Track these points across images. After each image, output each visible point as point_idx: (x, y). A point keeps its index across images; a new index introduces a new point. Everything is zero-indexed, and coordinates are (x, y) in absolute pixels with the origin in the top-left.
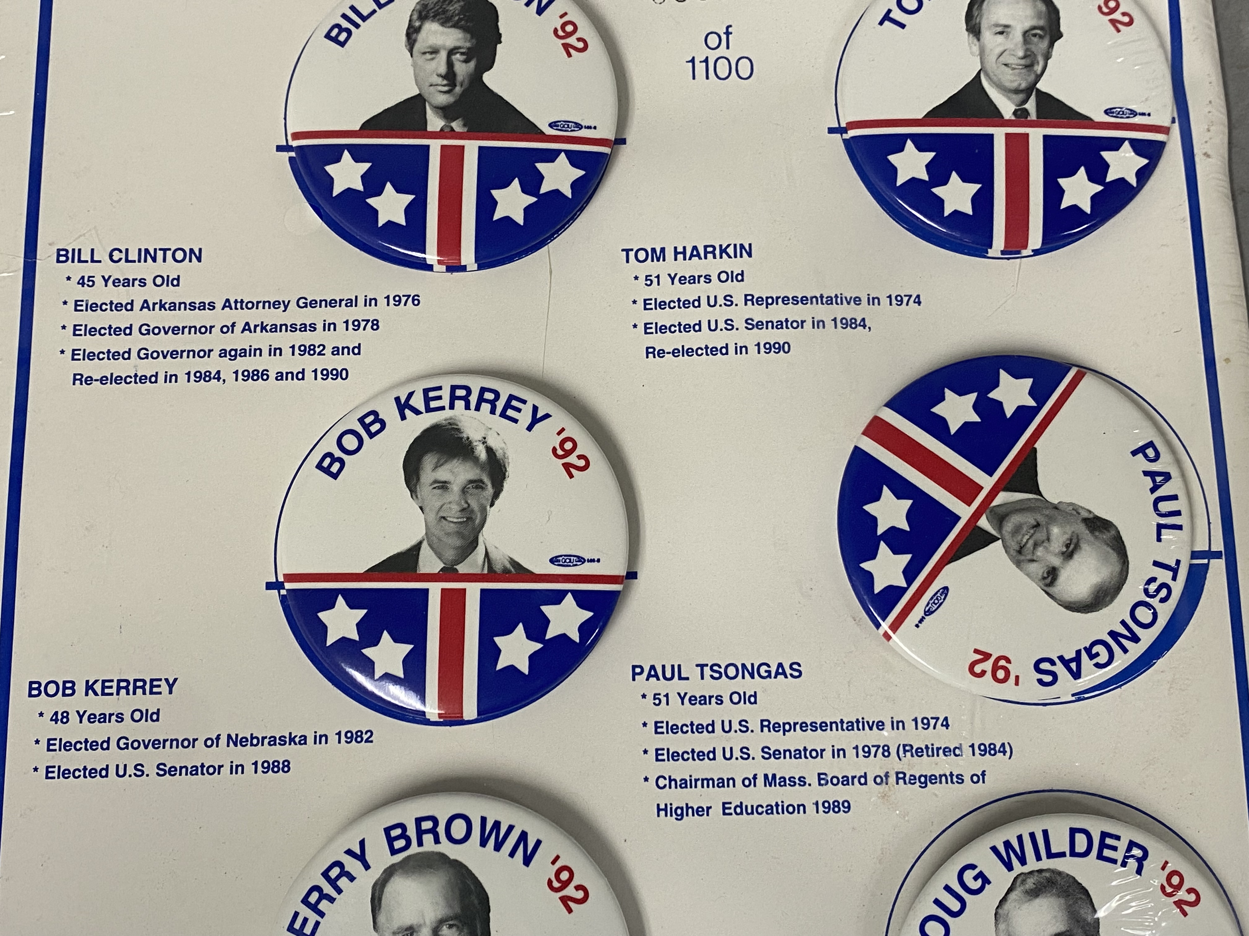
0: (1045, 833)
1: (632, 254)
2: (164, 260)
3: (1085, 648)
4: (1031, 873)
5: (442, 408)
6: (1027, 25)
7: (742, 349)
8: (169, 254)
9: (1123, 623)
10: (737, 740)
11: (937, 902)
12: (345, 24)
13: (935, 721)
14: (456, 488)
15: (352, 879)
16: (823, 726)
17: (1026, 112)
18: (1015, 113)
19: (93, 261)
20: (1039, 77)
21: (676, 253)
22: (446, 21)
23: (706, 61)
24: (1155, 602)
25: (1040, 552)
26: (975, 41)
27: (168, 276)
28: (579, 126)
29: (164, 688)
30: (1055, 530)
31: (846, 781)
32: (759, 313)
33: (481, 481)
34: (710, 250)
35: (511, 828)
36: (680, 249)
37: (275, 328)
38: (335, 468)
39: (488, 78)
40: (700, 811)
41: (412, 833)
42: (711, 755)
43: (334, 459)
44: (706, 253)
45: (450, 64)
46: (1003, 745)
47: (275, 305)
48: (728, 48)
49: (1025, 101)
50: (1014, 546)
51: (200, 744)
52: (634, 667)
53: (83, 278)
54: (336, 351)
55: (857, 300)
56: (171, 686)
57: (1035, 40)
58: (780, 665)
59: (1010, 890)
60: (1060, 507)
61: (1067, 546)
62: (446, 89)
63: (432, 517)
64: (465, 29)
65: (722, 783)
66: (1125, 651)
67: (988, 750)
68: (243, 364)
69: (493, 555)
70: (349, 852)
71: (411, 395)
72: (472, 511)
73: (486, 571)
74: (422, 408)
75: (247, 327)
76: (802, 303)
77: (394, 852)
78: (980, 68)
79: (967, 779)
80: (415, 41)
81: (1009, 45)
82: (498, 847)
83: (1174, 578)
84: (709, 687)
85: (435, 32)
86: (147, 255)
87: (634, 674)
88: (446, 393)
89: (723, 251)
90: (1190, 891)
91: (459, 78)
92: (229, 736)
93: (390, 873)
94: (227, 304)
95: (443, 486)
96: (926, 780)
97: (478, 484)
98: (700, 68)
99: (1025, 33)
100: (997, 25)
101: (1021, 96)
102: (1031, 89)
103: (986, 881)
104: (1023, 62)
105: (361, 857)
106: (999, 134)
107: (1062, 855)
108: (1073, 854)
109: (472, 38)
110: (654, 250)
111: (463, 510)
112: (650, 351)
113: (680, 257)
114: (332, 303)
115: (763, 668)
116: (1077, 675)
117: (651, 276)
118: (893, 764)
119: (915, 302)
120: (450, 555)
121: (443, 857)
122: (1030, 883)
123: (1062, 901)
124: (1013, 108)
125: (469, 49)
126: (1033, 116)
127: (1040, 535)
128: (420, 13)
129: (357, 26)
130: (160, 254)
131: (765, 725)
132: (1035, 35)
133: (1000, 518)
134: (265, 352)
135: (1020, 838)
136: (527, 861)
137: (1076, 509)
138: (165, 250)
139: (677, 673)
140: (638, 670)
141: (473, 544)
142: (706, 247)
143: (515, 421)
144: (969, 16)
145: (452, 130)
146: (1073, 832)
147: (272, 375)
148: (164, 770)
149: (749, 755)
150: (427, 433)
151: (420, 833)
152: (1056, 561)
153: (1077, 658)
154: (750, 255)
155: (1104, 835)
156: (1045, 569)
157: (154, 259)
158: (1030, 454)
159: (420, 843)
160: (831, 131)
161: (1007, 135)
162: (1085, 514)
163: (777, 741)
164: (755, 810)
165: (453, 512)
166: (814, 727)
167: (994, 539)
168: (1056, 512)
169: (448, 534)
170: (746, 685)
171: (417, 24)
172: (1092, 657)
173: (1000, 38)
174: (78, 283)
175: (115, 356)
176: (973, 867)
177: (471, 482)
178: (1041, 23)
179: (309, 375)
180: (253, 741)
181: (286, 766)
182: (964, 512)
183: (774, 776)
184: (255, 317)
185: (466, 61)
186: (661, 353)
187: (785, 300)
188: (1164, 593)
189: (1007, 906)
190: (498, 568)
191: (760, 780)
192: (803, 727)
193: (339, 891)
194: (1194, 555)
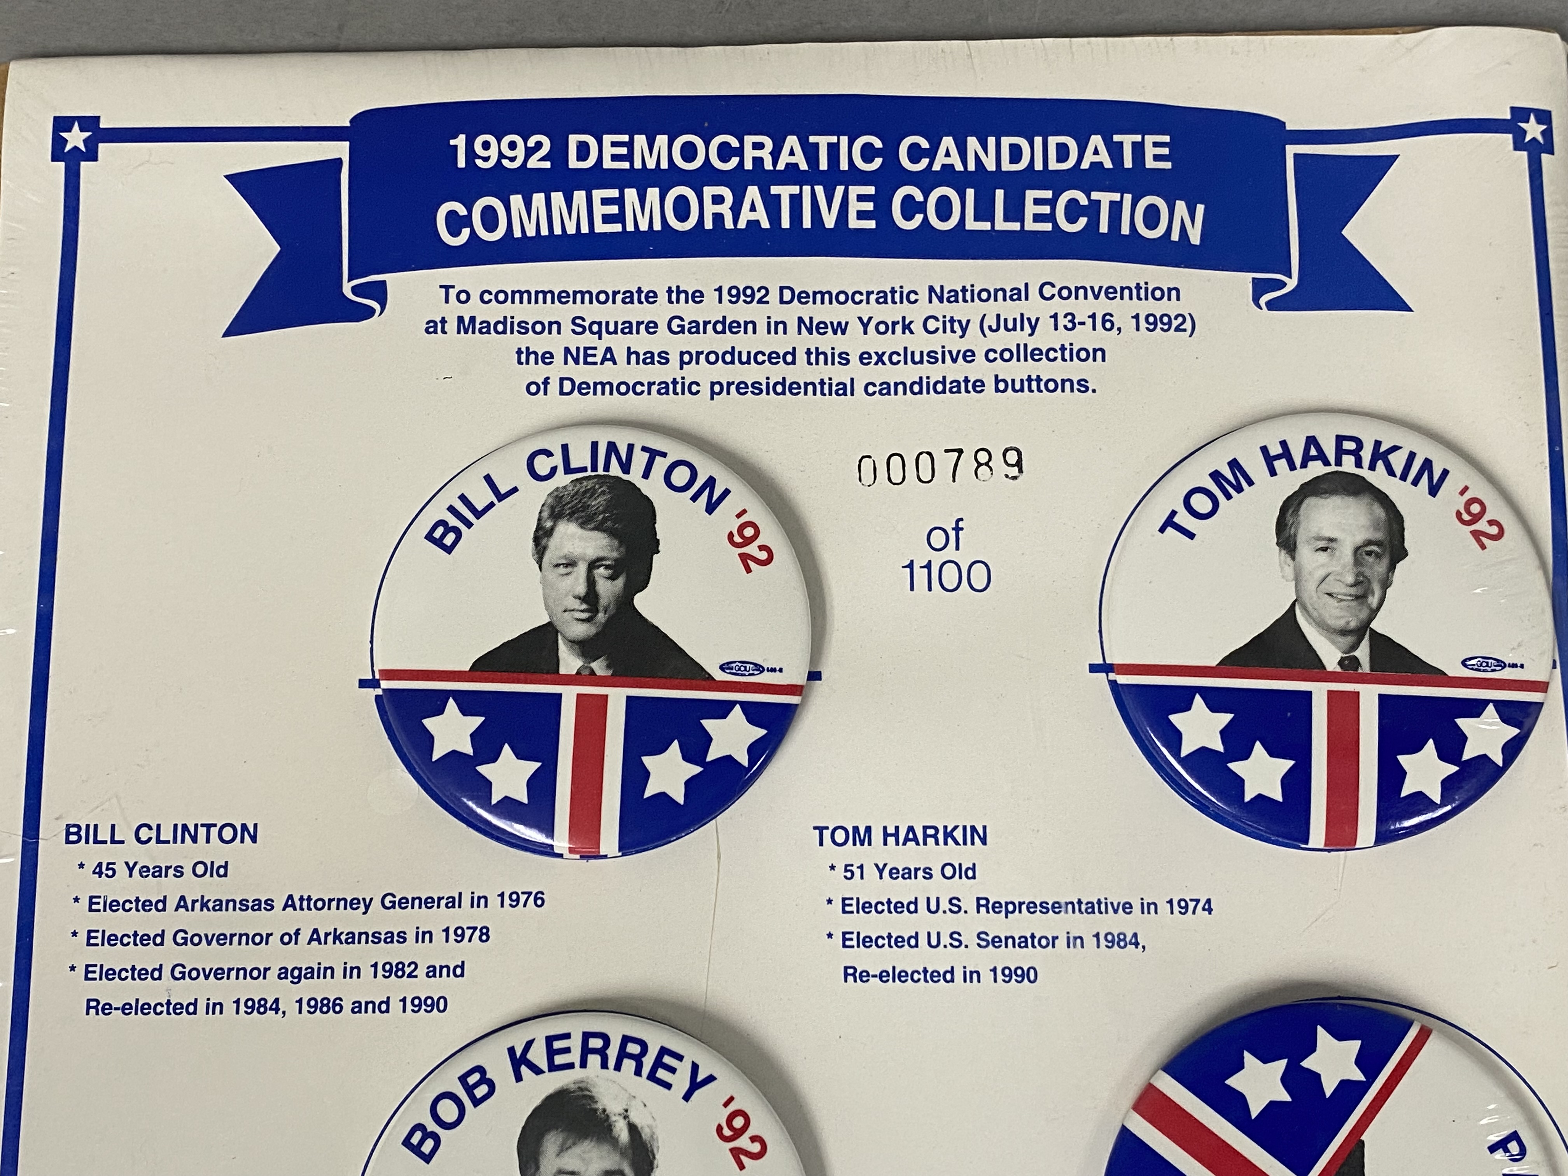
1: (827, 834)
2: (208, 841)
5: (571, 1066)
6: (1360, 538)
7: (972, 976)
8: (214, 831)
12: (453, 521)
17: (1355, 662)
18: (1341, 663)
19: (113, 841)
20: (1374, 613)
21: (886, 835)
22: (586, 521)
23: (928, 566)
26: (1289, 559)
27: (212, 863)
28: (760, 669)
32: (997, 924)
33: (621, 1173)
34: (931, 833)
36: (891, 830)
37: (352, 938)
38: (427, 1147)
39: (642, 602)
43: (427, 1135)
44: (926, 836)
45: (591, 582)
47: (353, 904)
48: (957, 548)
49: (1355, 646)
53: (100, 865)
54: (432, 971)
55: (1127, 907)
57: (1371, 559)
62: (585, 615)
64: (612, 533)
68: (309, 989)
71: (528, 1045)
74: (543, 1064)
75: (315, 937)
76: (1054, 912)
78: (1295, 598)
80: (545, 548)
81: (1335, 568)
85: (573, 536)
86: (185, 832)
88: (576, 1043)
89: (949, 835)
91: (603, 602)
94: (289, 903)
98: (921, 575)
99: (1357, 550)
100: (1319, 538)
101: (1349, 640)
102: (1362, 630)
104: (1353, 591)
106: (1319, 691)
109: (621, 543)
110: (856, 829)
112: (850, 972)
113: (891, 840)
114: (428, 903)
117: (852, 865)
119: (1204, 909)
124: (1339, 655)
125: (616, 560)
126: (1366, 668)
128: (552, 508)
129: (469, 525)
130: (202, 831)
132: (1369, 553)
134: (339, 972)
138: (208, 827)
142: (925, 828)
143: (668, 1086)
144: (1282, 525)
145: (592, 673)
147: (347, 1006)
150: (550, 1100)
154: (984, 841)
157: (194, 839)
158: (1355, 1150)
160: (1094, 668)
161: (1330, 693)
171: (548, 524)
173: (1323, 557)
174: (94, 873)
175: (141, 974)
177: (607, 1173)
178: (1379, 536)
179: (396, 1006)
184: (326, 920)
185: (612, 578)
186: (864, 976)
187: (1031, 907)
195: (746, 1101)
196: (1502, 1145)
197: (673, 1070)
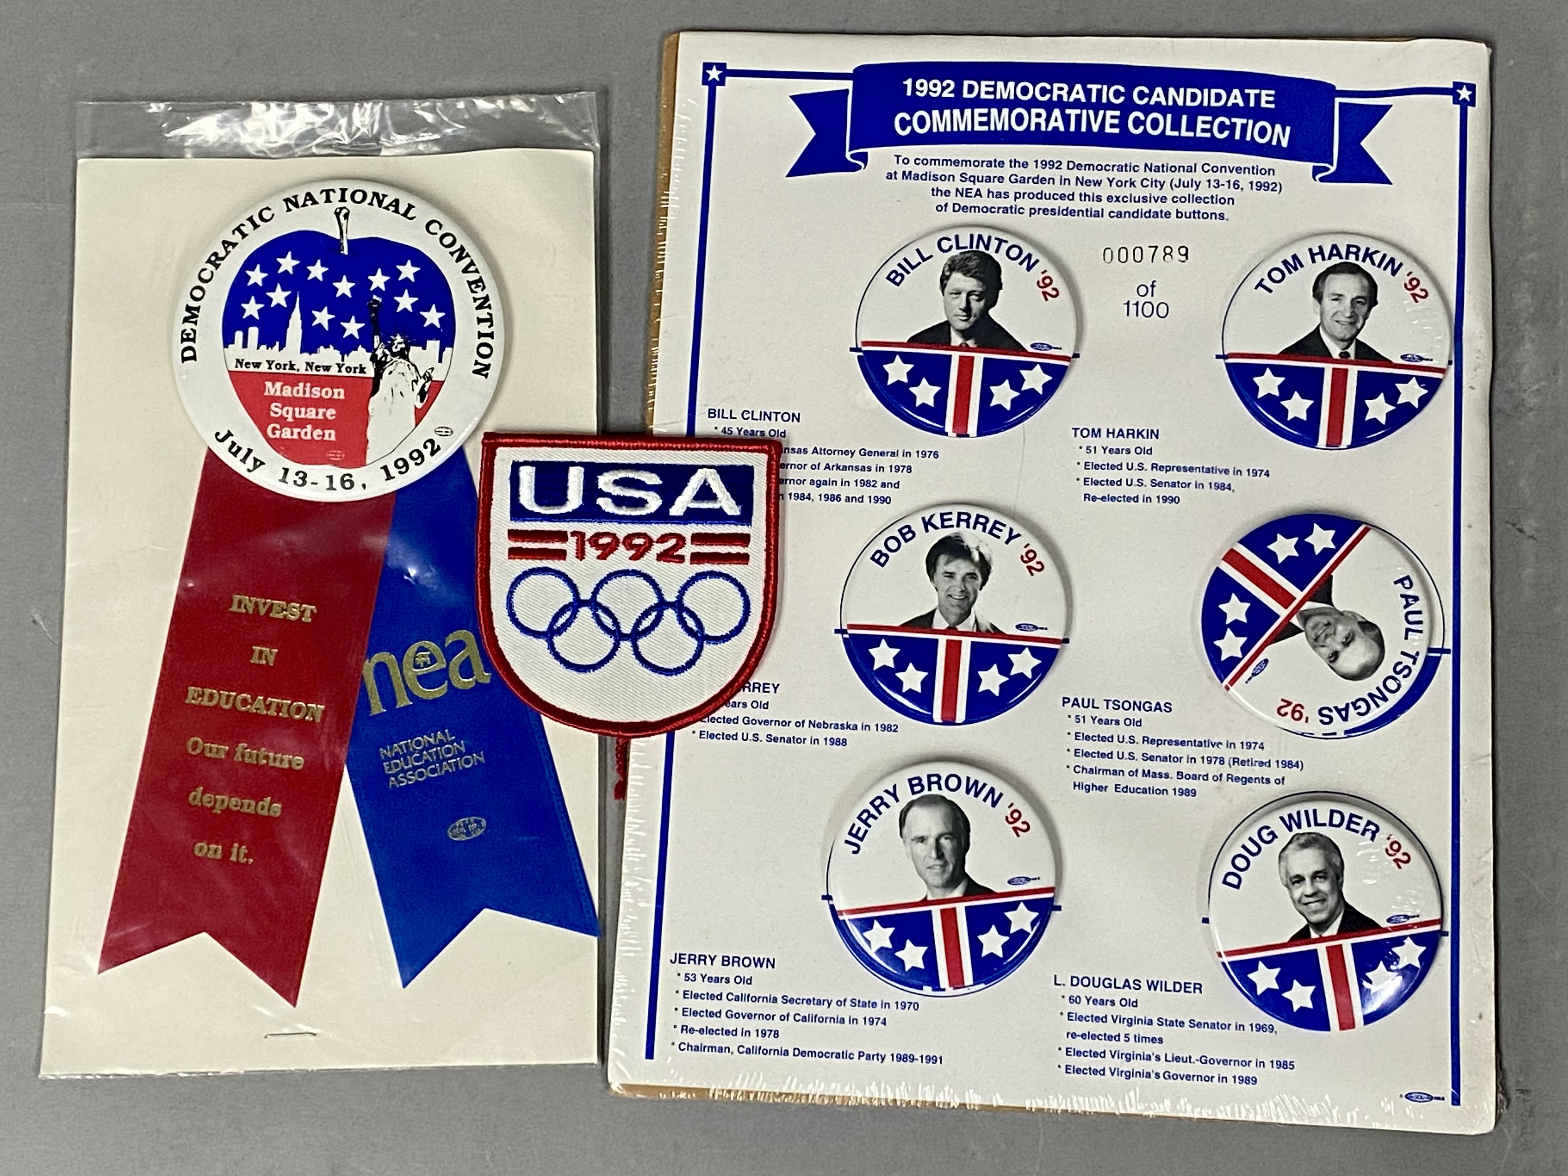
0: (1315, 811)
1: (1079, 432)
2: (776, 420)
3: (1352, 703)
4: (1304, 834)
5: (952, 526)
6: (1355, 295)
7: (1148, 499)
8: (779, 416)
9: (1378, 689)
10: (1127, 748)
11: (1244, 847)
12: (900, 271)
13: (1255, 744)
14: (959, 577)
15: (888, 806)
16: (1183, 743)
17: (1348, 355)
18: (1340, 355)
19: (731, 418)
20: (1359, 331)
21: (1108, 433)
22: (966, 272)
23: (1137, 304)
24: (1399, 677)
25: (1329, 641)
26: (1318, 304)
27: (778, 430)
28: (1050, 347)
29: (772, 689)
30: (1340, 628)
31: (1195, 777)
32: (1160, 476)
33: (975, 574)
34: (1131, 433)
35: (984, 785)
36: (1111, 431)
37: (845, 468)
38: (883, 560)
39: (992, 312)
40: (1100, 788)
41: (925, 782)
42: (1110, 755)
43: (882, 554)
44: (1128, 434)
45: (968, 302)
46: (1297, 762)
47: (846, 453)
48: (1152, 295)
49: (1347, 347)
50: (1313, 635)
51: (792, 725)
52: (1064, 698)
53: (725, 428)
54: (884, 485)
55: (1226, 471)
56: (776, 688)
57: (1358, 305)
58: (1158, 704)
59: (1290, 843)
60: (1345, 614)
61: (1347, 638)
62: (965, 318)
63: (943, 594)
64: (978, 278)
65: (1115, 772)
66: (1378, 706)
67: (1289, 764)
68: (825, 490)
69: (980, 620)
70: (887, 791)
71: (932, 517)
72: (968, 592)
73: (975, 630)
74: (939, 525)
75: (827, 467)
76: (1190, 471)
77: (914, 793)
78: (1319, 322)
79: (1272, 781)
80: (946, 285)
81: (1341, 308)
82: (977, 795)
83: (1414, 663)
84: (1112, 714)
85: (959, 280)
86: (766, 416)
87: (1064, 703)
88: (954, 517)
89: (1139, 433)
90: (1405, 854)
91: (974, 312)
92: (810, 722)
93: (910, 805)
94: (815, 451)
95: (951, 575)
96: (1247, 780)
97: (972, 576)
98: (1133, 308)
99: (1353, 300)
100: (1334, 294)
101: (1346, 344)
102: (1353, 338)
103: (1275, 836)
104: (1349, 320)
105: (894, 795)
106: (1328, 369)
107: (1324, 825)
108: (1331, 824)
109: (984, 283)
110: (1093, 430)
111: (962, 591)
112: (1087, 497)
113: (1111, 435)
114: (882, 454)
115: (1147, 705)
116: (1345, 719)
117: (1090, 447)
118: (1225, 770)
119: (1265, 475)
120: (953, 619)
121: (943, 798)
122: (1303, 840)
123: (1321, 852)
124: (1339, 351)
125: (981, 292)
126: (1352, 357)
127: (1330, 630)
128: (950, 266)
129: (908, 272)
130: (773, 416)
131: (1145, 739)
132: (1359, 302)
133: (1306, 618)
134: (839, 483)
135: (1299, 813)
136: (994, 804)
137: (1354, 615)
138: (777, 413)
139: (1092, 704)
140: (1066, 700)
141: (968, 613)
142: (1128, 430)
143: (998, 537)
144: (1316, 287)
145: (967, 345)
146: (1332, 812)
147: (843, 498)
148: (771, 739)
149: (1134, 757)
150: (941, 541)
151: (930, 783)
152: (1339, 647)
153: (1346, 709)
154: (1157, 437)
155: (1352, 816)
156: (1331, 652)
157: (770, 419)
158: (1328, 580)
159: (930, 789)
160: (1218, 357)
161: (1334, 369)
162: (1360, 620)
163: (1152, 750)
164: (1136, 790)
165: (957, 593)
166: (1177, 743)
167: (1300, 631)
168: (1342, 617)
169: (953, 606)
170: (1136, 714)
171: (948, 273)
172: (1356, 708)
173: (1336, 303)
174: (723, 432)
176: (1267, 828)
177: (968, 574)
178: (1364, 294)
179: (866, 499)
180: (825, 725)
181: (844, 742)
182: (1283, 613)
183: (1149, 771)
184: (833, 460)
185: (978, 300)
186: (1094, 499)
187: (1178, 469)
188: (1406, 672)
189: (1286, 852)
190: (983, 629)
191: (1140, 773)
192: (1170, 743)
193: (880, 813)
194: (1430, 650)
195: (1035, 546)
196: (1401, 581)
197: (1001, 530)
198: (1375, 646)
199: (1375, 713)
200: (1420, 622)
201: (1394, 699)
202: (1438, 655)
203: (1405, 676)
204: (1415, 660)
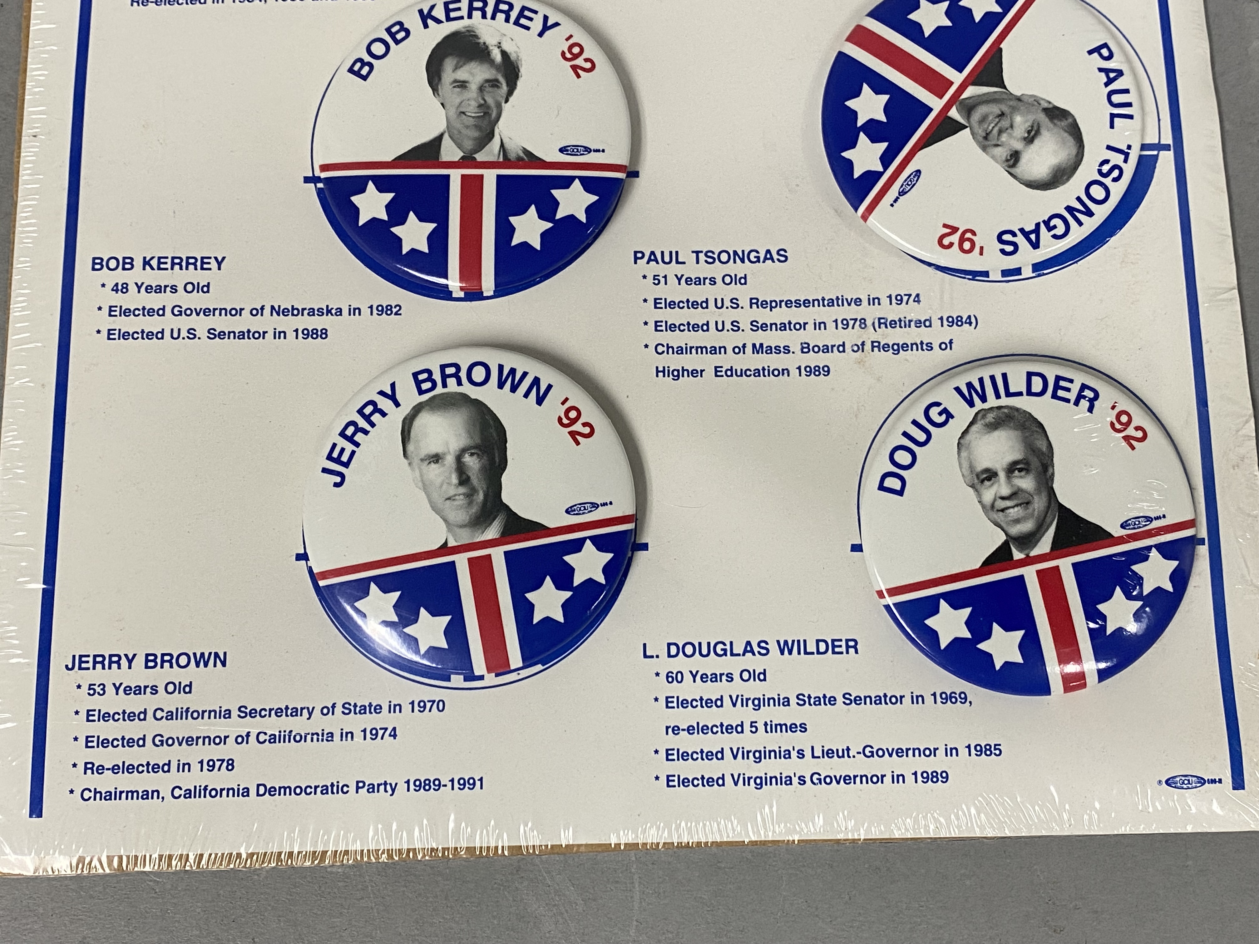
0: (1004, 376)
3: (1044, 222)
4: (992, 409)
5: (461, 18)
9: (1079, 199)
10: (728, 315)
11: (905, 434)
13: (907, 297)
14: (474, 87)
15: (384, 414)
16: (806, 303)
24: (1107, 181)
25: (1004, 138)
29: (214, 265)
30: (1018, 119)
31: (827, 349)
33: (497, 80)
35: (525, 374)
38: (364, 71)
40: (694, 373)
41: (437, 376)
42: (705, 327)
43: (364, 64)
46: (969, 317)
50: (981, 133)
51: (246, 313)
52: (636, 253)
56: (219, 264)
58: (768, 251)
59: (972, 424)
60: (1023, 98)
61: (1029, 132)
63: (452, 112)
65: (714, 350)
66: (1080, 224)
67: (956, 321)
69: (508, 145)
70: (382, 393)
71: (432, 7)
72: (489, 107)
73: (501, 159)
74: (442, 18)
77: (421, 392)
79: (936, 346)
82: (514, 389)
83: (1126, 161)
84: (704, 270)
87: (636, 259)
90: (1138, 428)
92: (273, 308)
93: (417, 410)
95: (462, 85)
96: (900, 348)
97: (494, 83)
103: (950, 416)
105: (392, 397)
107: (1020, 394)
108: (1030, 393)
111: (480, 106)
115: (753, 254)
116: (1036, 245)
118: (869, 335)
120: (469, 145)
121: (465, 397)
122: (990, 417)
127: (1005, 123)
131: (754, 302)
133: (968, 108)
135: (981, 380)
136: (539, 402)
137: (1037, 100)
139: (675, 258)
140: (639, 255)
141: (490, 136)
146: (1030, 375)
148: (213, 334)
149: (739, 327)
150: (447, 39)
151: (444, 377)
152: (1018, 145)
153: (1037, 230)
155: (1058, 378)
156: (1009, 153)
158: (996, 54)
159: (445, 385)
162: (1046, 105)
163: (764, 316)
164: (744, 373)
165: (472, 108)
166: (798, 303)
167: (963, 127)
168: (1020, 104)
169: (467, 127)
170: (738, 269)
172: (1050, 229)
176: (938, 404)
177: (487, 81)
180: (294, 311)
181: (324, 334)
182: (936, 104)
183: (761, 345)
188: (1116, 173)
189: (968, 437)
190: (512, 156)
191: (749, 349)
192: (788, 304)
193: (373, 425)
194: (1144, 147)
195: (580, 37)
196: (1097, 50)
197: (531, 19)
198: (1071, 141)
199: (1077, 234)
200: (1129, 105)
201: (1102, 212)
202: (1155, 153)
203: (1115, 180)
204: (1127, 155)
